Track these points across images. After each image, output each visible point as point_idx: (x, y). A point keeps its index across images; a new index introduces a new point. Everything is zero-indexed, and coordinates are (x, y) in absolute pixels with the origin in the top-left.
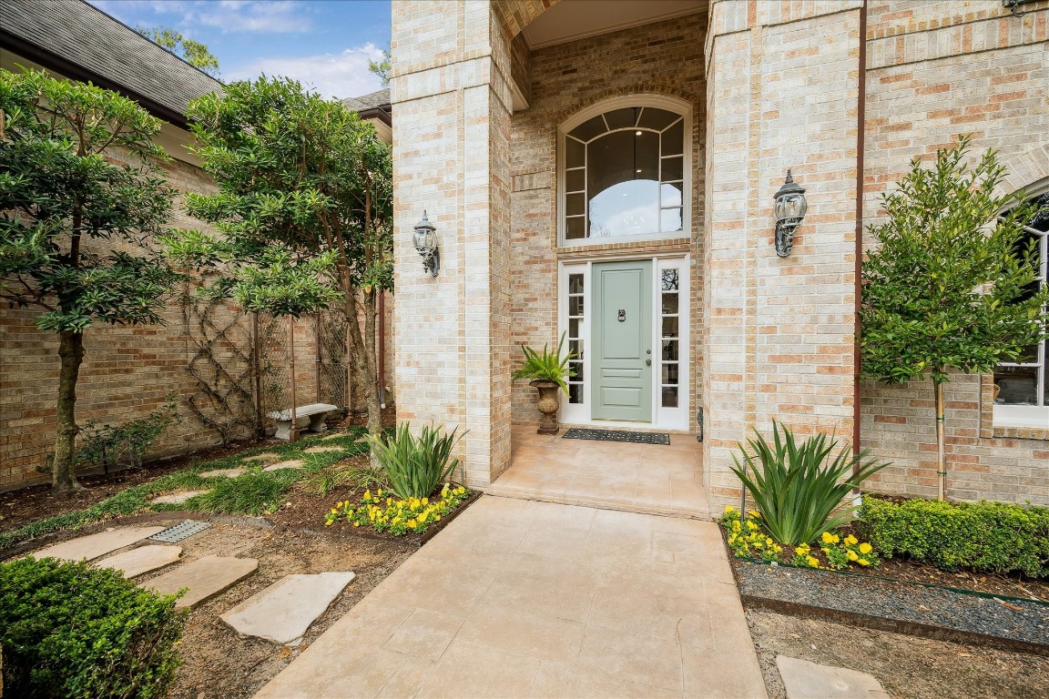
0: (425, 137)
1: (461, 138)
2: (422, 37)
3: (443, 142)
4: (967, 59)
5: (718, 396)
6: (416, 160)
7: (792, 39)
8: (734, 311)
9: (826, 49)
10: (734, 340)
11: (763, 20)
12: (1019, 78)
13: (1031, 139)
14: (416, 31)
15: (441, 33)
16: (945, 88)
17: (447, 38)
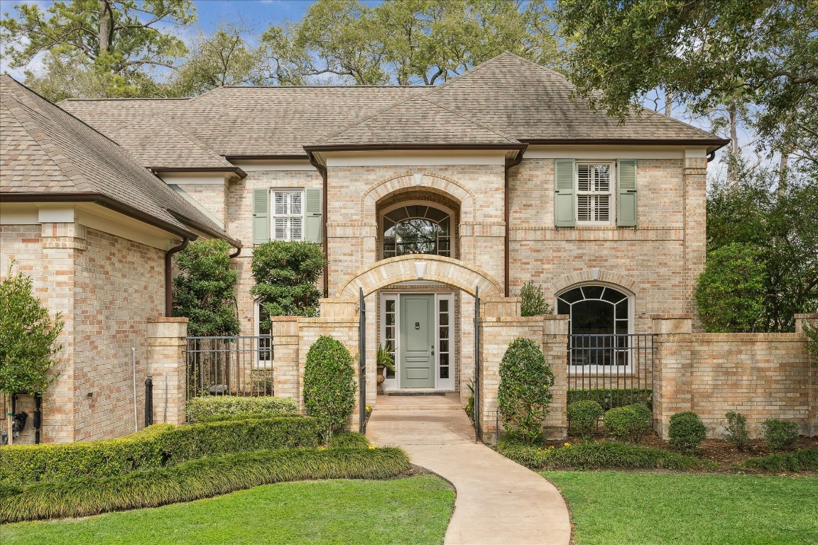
0: (345, 255)
1: (362, 257)
2: (343, 211)
3: (353, 258)
4: (545, 242)
5: (464, 364)
6: (340, 264)
7: (485, 242)
8: (469, 334)
9: (495, 247)
10: (469, 344)
11: (476, 234)
12: (559, 251)
13: (563, 273)
14: (341, 208)
15: (353, 211)
16: (539, 251)
17: (356, 214)
